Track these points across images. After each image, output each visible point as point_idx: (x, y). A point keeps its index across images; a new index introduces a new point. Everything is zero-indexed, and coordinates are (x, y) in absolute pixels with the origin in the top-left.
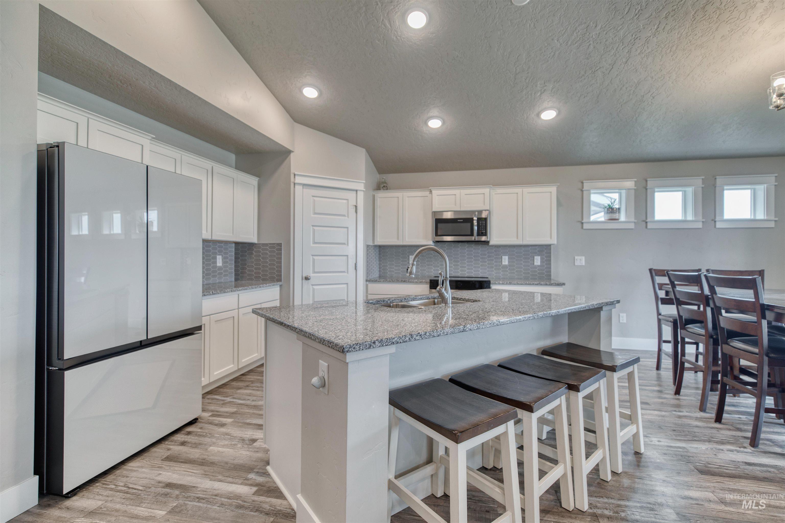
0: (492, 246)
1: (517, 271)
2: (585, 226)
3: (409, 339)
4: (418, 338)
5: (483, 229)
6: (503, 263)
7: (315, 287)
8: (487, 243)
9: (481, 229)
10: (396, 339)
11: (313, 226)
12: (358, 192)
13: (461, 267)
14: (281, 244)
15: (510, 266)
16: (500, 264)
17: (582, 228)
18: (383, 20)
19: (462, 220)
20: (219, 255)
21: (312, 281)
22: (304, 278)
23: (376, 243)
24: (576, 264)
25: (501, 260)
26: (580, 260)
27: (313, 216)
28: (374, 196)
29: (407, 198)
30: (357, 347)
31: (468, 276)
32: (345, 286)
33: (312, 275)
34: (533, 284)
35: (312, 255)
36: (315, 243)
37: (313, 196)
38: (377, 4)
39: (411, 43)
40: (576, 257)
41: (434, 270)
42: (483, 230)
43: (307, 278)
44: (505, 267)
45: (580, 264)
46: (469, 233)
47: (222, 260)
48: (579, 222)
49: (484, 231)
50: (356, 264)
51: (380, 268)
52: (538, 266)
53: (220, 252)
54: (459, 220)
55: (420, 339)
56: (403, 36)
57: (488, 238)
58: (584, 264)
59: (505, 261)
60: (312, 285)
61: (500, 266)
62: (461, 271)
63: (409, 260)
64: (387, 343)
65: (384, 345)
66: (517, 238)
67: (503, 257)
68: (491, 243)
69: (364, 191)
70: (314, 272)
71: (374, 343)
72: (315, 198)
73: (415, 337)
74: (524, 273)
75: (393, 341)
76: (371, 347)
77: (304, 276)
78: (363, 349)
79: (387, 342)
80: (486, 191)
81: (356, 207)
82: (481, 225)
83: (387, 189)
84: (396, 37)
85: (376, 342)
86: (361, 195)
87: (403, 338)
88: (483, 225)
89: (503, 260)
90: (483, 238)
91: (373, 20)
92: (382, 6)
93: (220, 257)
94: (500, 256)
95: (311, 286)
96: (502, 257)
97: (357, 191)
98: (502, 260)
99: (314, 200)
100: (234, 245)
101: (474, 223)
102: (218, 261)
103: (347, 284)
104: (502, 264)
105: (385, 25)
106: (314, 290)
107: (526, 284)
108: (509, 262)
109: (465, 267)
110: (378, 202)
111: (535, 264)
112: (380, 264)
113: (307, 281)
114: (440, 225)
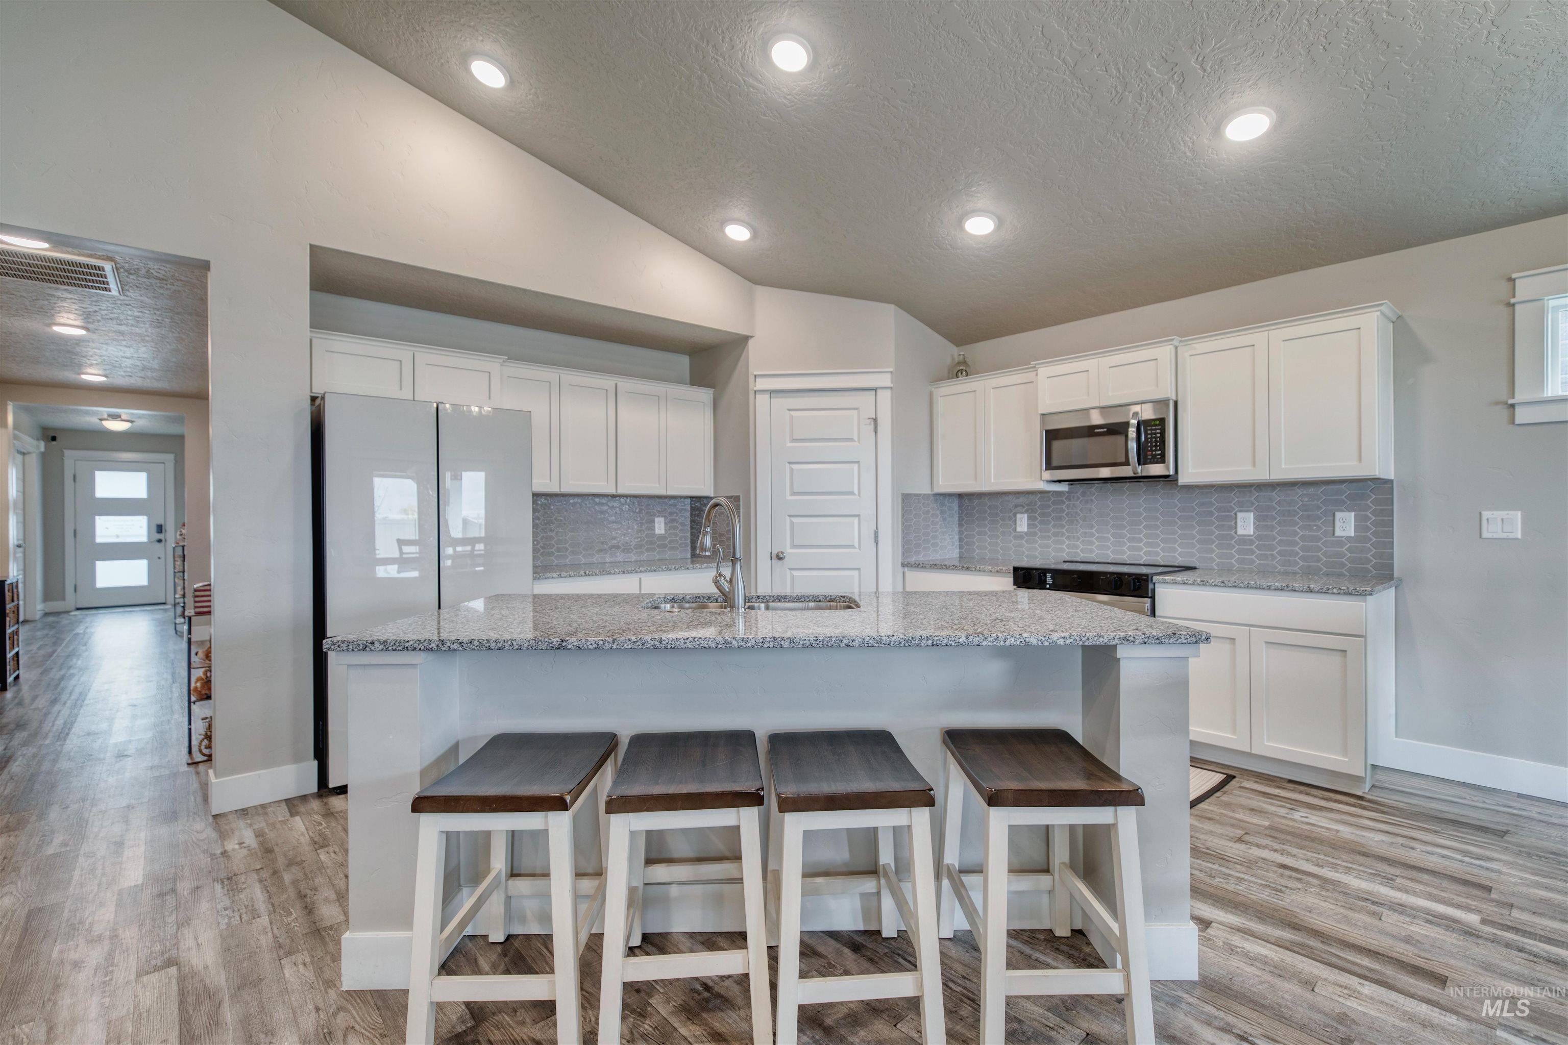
0: (1189, 488)
1: (1280, 553)
2: (1522, 415)
3: (438, 646)
4: (455, 646)
5: (1156, 446)
6: (1240, 531)
7: (796, 573)
8: (1169, 480)
9: (1151, 446)
10: (411, 643)
11: (790, 463)
12: (879, 391)
13: (1132, 540)
14: (739, 496)
15: (1259, 538)
16: (1232, 532)
17: (1512, 421)
18: (744, 81)
19: (1105, 430)
20: (659, 516)
21: (789, 562)
22: (774, 556)
23: (937, 490)
24: (1485, 535)
25: (1233, 523)
26: (1502, 520)
27: (789, 445)
28: (931, 394)
29: (992, 391)
30: (344, 646)
31: (1114, 562)
32: (856, 573)
33: (789, 551)
34: (1269, 588)
35: (790, 516)
36: (794, 493)
37: (789, 410)
38: (717, 61)
39: (815, 98)
40: (1486, 514)
41: (1068, 546)
42: (1156, 450)
43: (779, 558)
44: (1244, 540)
45: (1504, 536)
46: (1123, 460)
47: (665, 523)
48: (1497, 403)
49: (1159, 452)
50: (876, 533)
51: (960, 540)
52: (1349, 538)
53: (661, 513)
54: (1097, 430)
55: (460, 649)
56: (794, 92)
57: (1168, 468)
58: (1519, 536)
59: (1246, 524)
60: (790, 569)
61: (1233, 537)
62: (1131, 549)
63: (1016, 524)
64: (394, 647)
65: (390, 648)
66: (1254, 464)
67: (1240, 515)
68: (1183, 480)
69: (891, 388)
70: (794, 546)
71: (372, 643)
72: (793, 413)
73: (448, 644)
74: (1303, 558)
75: (407, 645)
76: (368, 649)
77: (774, 552)
78: (353, 650)
79: (394, 644)
80: (1164, 352)
81: (875, 420)
82: (1151, 438)
83: (967, 375)
84: (785, 98)
85: (376, 642)
86: (885, 397)
87: (425, 644)
88: (1156, 438)
89: (1239, 523)
90: (1156, 469)
91: (731, 87)
92: (725, 60)
93: (662, 519)
94: (1232, 514)
95: (788, 571)
96: (1236, 514)
97: (876, 390)
98: (1236, 523)
99: (792, 417)
100: (689, 500)
101: (1130, 433)
102: (657, 525)
103: (859, 569)
104: (1236, 533)
105: (753, 87)
106: (793, 577)
107: (1248, 587)
108: (1257, 528)
109: (1140, 540)
110: (941, 405)
111: (1338, 533)
112: (960, 533)
113: (780, 562)
114: (1057, 445)
